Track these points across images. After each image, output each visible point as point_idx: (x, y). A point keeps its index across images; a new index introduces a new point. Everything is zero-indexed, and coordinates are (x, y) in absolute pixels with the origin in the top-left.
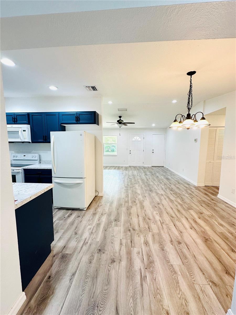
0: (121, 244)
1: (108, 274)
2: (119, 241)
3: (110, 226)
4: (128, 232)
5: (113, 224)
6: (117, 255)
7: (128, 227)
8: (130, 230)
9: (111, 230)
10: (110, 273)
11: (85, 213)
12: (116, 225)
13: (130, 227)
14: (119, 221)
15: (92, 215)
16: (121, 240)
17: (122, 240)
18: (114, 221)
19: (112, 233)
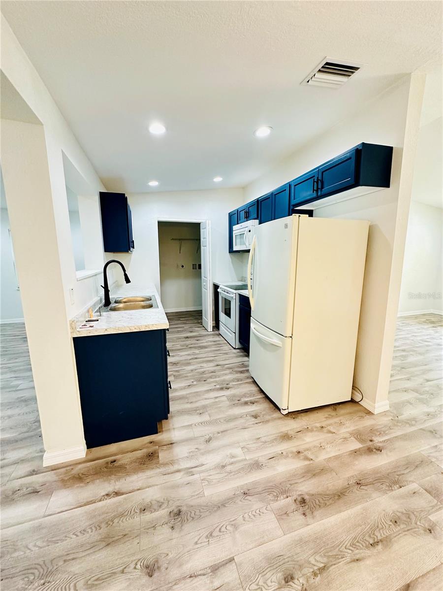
0: (215, 569)
1: (115, 573)
2: (223, 556)
3: (270, 497)
4: (280, 575)
5: (283, 502)
6: (174, 573)
7: (301, 567)
8: (292, 578)
9: (255, 507)
10: (117, 575)
11: (274, 419)
12: (283, 515)
13: (308, 571)
14: (304, 514)
15: (277, 435)
16: (232, 560)
17: (232, 566)
18: (294, 498)
19: (246, 515)
